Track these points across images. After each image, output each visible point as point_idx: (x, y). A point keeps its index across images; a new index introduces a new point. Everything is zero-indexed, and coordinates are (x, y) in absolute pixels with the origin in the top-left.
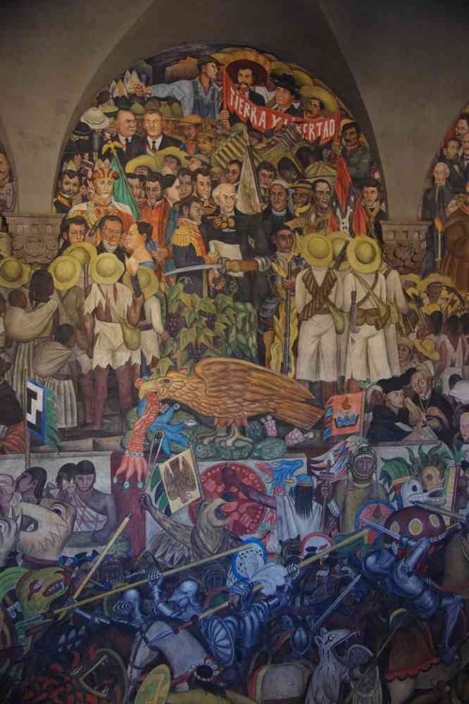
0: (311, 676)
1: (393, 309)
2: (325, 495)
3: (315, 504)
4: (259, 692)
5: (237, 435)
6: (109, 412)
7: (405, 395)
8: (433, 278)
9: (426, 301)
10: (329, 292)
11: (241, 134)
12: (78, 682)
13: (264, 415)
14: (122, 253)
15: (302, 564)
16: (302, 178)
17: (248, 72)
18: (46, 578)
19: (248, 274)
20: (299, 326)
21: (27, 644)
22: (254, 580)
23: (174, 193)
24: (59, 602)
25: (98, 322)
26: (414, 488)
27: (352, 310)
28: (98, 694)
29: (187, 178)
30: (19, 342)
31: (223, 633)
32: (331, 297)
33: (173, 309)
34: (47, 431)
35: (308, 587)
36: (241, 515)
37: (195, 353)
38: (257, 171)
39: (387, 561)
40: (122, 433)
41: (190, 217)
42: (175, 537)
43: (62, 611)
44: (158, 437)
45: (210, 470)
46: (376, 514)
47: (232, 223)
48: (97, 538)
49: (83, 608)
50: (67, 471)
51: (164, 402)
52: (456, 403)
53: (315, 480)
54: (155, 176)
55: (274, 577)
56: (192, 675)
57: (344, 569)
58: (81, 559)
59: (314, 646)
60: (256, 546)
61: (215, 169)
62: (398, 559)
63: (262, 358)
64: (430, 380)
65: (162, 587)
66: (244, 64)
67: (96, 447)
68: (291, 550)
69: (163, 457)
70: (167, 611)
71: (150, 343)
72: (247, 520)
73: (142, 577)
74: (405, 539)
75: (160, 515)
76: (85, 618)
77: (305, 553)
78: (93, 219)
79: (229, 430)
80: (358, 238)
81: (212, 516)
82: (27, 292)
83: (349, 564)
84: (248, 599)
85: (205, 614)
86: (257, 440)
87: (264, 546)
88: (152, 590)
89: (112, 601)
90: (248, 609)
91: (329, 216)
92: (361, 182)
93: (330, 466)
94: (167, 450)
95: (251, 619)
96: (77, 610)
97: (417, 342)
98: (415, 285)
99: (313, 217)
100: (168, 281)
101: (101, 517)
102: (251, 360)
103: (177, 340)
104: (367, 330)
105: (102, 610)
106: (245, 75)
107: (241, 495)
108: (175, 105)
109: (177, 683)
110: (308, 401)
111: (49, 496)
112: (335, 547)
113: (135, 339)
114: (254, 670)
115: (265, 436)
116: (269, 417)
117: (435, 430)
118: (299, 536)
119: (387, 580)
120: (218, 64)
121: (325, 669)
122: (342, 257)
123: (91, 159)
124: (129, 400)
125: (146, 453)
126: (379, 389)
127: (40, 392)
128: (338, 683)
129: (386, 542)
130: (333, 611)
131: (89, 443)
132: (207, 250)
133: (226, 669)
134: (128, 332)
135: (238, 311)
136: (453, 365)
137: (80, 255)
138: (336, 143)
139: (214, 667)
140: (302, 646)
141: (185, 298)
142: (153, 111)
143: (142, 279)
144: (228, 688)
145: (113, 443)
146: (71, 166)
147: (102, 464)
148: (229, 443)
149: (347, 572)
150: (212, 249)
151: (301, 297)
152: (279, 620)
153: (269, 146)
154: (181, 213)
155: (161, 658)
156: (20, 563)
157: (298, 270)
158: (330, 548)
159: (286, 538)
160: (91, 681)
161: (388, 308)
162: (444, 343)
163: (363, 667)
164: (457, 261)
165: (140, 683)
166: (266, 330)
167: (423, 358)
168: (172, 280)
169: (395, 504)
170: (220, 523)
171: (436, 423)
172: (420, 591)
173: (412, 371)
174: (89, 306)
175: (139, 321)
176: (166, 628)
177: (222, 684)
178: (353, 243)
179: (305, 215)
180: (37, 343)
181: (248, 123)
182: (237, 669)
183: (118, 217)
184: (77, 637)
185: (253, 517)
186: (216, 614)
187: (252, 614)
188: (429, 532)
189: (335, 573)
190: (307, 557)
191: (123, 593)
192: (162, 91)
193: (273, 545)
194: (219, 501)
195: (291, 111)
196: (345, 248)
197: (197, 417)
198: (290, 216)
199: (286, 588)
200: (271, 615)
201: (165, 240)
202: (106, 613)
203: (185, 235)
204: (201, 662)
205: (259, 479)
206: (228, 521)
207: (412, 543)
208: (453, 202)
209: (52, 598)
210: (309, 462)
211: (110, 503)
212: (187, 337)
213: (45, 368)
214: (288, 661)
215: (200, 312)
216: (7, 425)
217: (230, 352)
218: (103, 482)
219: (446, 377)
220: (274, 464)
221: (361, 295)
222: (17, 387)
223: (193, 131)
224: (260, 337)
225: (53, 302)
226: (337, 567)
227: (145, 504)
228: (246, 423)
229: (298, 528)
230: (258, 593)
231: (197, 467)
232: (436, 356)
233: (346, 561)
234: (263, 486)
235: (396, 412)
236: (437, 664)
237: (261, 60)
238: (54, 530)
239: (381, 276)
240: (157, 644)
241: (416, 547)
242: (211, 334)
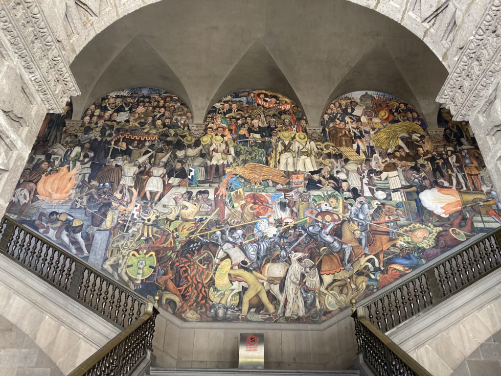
0: (288, 270)
1: (313, 151)
2: (291, 204)
3: (287, 208)
4: (266, 273)
5: (259, 185)
6: (215, 176)
7: (320, 176)
8: (326, 143)
9: (325, 150)
10: (290, 147)
11: (261, 108)
12: (196, 262)
13: (268, 180)
14: (223, 136)
15: (283, 228)
16: (280, 118)
17: (263, 95)
18: (188, 225)
19: (262, 142)
20: (280, 155)
21: (179, 246)
22: (264, 231)
23: (240, 122)
24: (192, 233)
25: (214, 153)
26: (326, 205)
27: (298, 152)
28: (202, 266)
29: (244, 118)
30: (189, 157)
31: (252, 249)
32: (291, 148)
33: (238, 150)
34: (194, 181)
35: (286, 236)
36: (260, 210)
37: (245, 162)
38: (265, 117)
39: (317, 229)
40: (219, 183)
41: (244, 127)
42: (235, 215)
43: (193, 236)
44: (231, 184)
45: (249, 195)
46: (312, 213)
47: (258, 129)
48: (207, 214)
49: (200, 236)
50: (200, 192)
51: (234, 174)
52: (340, 179)
53: (287, 200)
54: (233, 118)
55: (272, 231)
56: (239, 264)
57: (300, 230)
58: (201, 220)
59: (289, 257)
60: (265, 220)
61: (253, 116)
62: (322, 229)
63: (267, 163)
64: (329, 172)
65: (230, 231)
66: (262, 93)
67: (210, 186)
68: (279, 223)
69: (232, 190)
70: (231, 240)
71: (230, 159)
72: (262, 211)
73: (222, 227)
74: (324, 222)
75: (230, 208)
76: (201, 240)
77: (284, 224)
78: (215, 127)
79: (256, 183)
80: (299, 133)
81: (249, 209)
82: (193, 145)
83: (303, 229)
84: (262, 238)
85: (245, 242)
86: (265, 187)
87: (268, 220)
88: (226, 232)
89: (211, 234)
90: (262, 241)
91: (289, 127)
92: (299, 119)
93: (292, 196)
94: (234, 188)
95: (264, 245)
96: (198, 237)
97: (323, 161)
98: (320, 145)
99: (284, 128)
100: (237, 143)
101: (210, 207)
102: (264, 164)
103: (239, 158)
104: (303, 157)
105: (207, 237)
106: (262, 96)
107: (260, 203)
108: (241, 103)
109: (234, 266)
110: (284, 176)
111: (193, 199)
112: (296, 223)
113: (225, 157)
114: (264, 264)
115: (268, 186)
116: (270, 180)
117: (333, 187)
118: (281, 218)
119: (318, 236)
120: (254, 94)
121: (294, 267)
122: (294, 138)
123: (216, 114)
124: (222, 174)
125: (227, 189)
126: (310, 174)
127: (193, 170)
128: (300, 273)
129: (316, 222)
130: (296, 245)
131: (208, 185)
132: (250, 135)
133: (253, 263)
134: (223, 156)
135: (259, 151)
136: (337, 168)
137: (210, 136)
138: (291, 110)
139: (248, 261)
140: (284, 258)
141: (242, 147)
142: (234, 104)
143: (229, 142)
144: (254, 270)
145: (216, 185)
146: (210, 116)
147: (212, 191)
148: (256, 187)
149: (301, 232)
150: (251, 135)
151: (280, 148)
152: (274, 247)
153: (270, 111)
154: (242, 127)
155: (228, 256)
156: (180, 219)
157: (279, 141)
158: (294, 223)
159: (276, 218)
160: (201, 262)
161: (311, 151)
162: (333, 161)
163: (311, 268)
164: (335, 139)
165: (219, 264)
166: (269, 156)
167: (325, 165)
168: (238, 143)
169: (319, 210)
170: (252, 211)
171: (333, 185)
172: (332, 241)
173: (321, 169)
174: (212, 149)
175: (227, 153)
176: (230, 246)
177: (251, 269)
178: (297, 134)
179: (282, 127)
180: (194, 158)
181: (263, 106)
182: (257, 263)
183: (223, 127)
184: (197, 246)
185: (264, 211)
186: (250, 242)
187: (264, 243)
188: (334, 220)
189: (297, 231)
190: (285, 225)
191: (215, 232)
192: (237, 99)
193: (272, 220)
194: (252, 205)
195: (276, 103)
196: (295, 135)
197: (245, 179)
198: (276, 127)
199: (277, 236)
200: (271, 245)
201: (236, 133)
202: (209, 238)
203: (243, 131)
204: (243, 259)
205: (267, 199)
206: (255, 211)
207: (327, 224)
208: (331, 124)
209: (190, 231)
210: (285, 194)
211: (213, 203)
212: (242, 157)
213: (196, 164)
214: (279, 262)
215: (247, 151)
216: (182, 178)
217: (256, 162)
218: (211, 196)
219: (335, 171)
220: (272, 194)
221: (301, 147)
222: (186, 169)
223: (246, 108)
224: (266, 158)
225: (201, 147)
226: (297, 230)
227: (225, 204)
228: (261, 181)
229: (281, 215)
230: (266, 236)
231: (244, 194)
232: (330, 165)
233: (300, 228)
234: (268, 201)
235: (317, 181)
236: (343, 270)
237: (267, 92)
238: (193, 210)
239: (308, 143)
240: (226, 251)
241: (329, 225)
242: (250, 157)
